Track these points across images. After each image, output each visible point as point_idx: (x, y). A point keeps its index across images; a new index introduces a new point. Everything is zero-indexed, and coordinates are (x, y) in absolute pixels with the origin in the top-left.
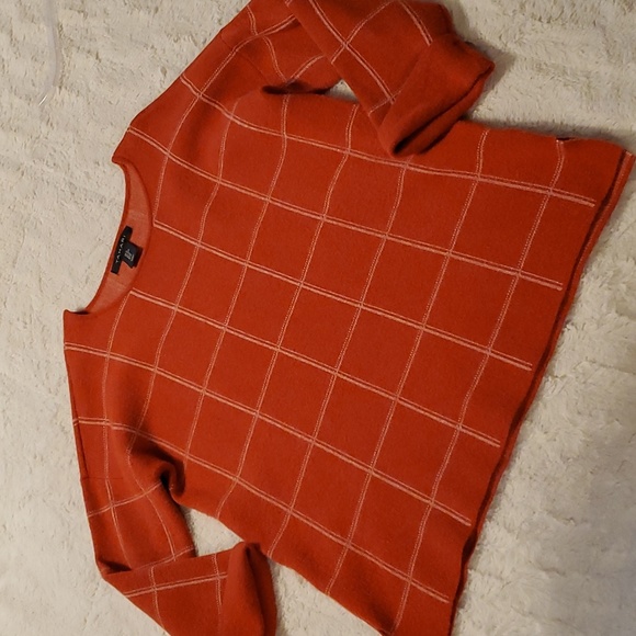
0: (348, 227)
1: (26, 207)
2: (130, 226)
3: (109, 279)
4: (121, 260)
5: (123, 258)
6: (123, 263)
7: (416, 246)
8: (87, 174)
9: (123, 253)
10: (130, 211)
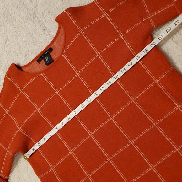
0: (141, 110)
1: (12, 9)
2: (52, 48)
3: (35, 62)
4: (43, 58)
5: (44, 58)
6: (43, 60)
7: (166, 137)
8: (43, 14)
9: (45, 56)
10: (55, 43)
